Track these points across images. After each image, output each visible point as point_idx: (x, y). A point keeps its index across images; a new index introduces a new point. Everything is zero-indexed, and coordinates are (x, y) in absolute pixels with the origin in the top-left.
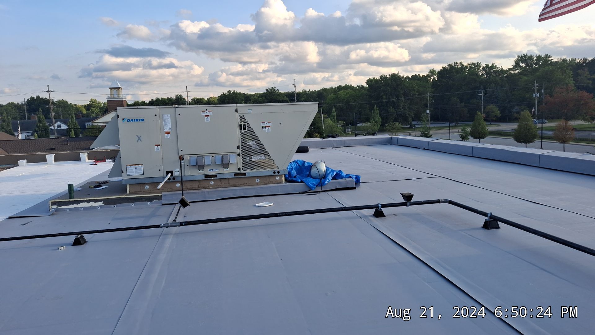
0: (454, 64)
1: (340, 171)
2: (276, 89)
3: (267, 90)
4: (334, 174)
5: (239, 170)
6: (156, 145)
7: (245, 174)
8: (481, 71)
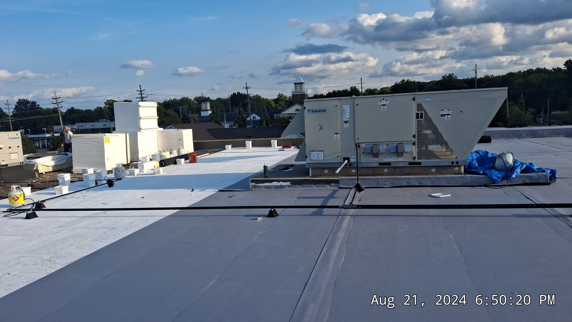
1: (531, 164)
2: (454, 75)
3: (443, 77)
4: (524, 168)
5: (414, 159)
6: (336, 134)
7: (420, 163)
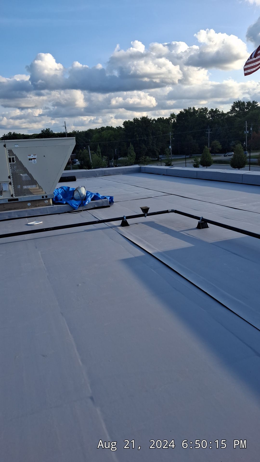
0: (188, 109)
1: (97, 194)
2: (50, 130)
3: (42, 131)
4: (93, 197)
5: (12, 197)
7: (17, 199)
8: (208, 115)
